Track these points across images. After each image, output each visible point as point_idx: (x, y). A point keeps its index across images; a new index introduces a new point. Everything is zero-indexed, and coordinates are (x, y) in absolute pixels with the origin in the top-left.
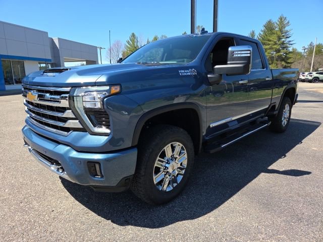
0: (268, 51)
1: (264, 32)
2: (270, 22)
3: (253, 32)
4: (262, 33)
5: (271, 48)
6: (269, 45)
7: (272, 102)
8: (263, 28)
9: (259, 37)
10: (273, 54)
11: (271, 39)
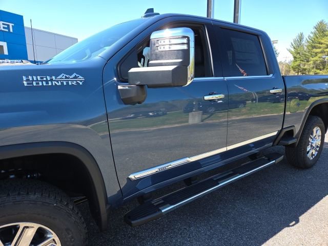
0: (319, 55)
1: (315, 34)
2: (321, 23)
3: (302, 34)
4: (312, 35)
5: (322, 52)
6: (320, 48)
7: (284, 127)
8: (314, 30)
9: (309, 40)
10: (324, 58)
11: (322, 41)
